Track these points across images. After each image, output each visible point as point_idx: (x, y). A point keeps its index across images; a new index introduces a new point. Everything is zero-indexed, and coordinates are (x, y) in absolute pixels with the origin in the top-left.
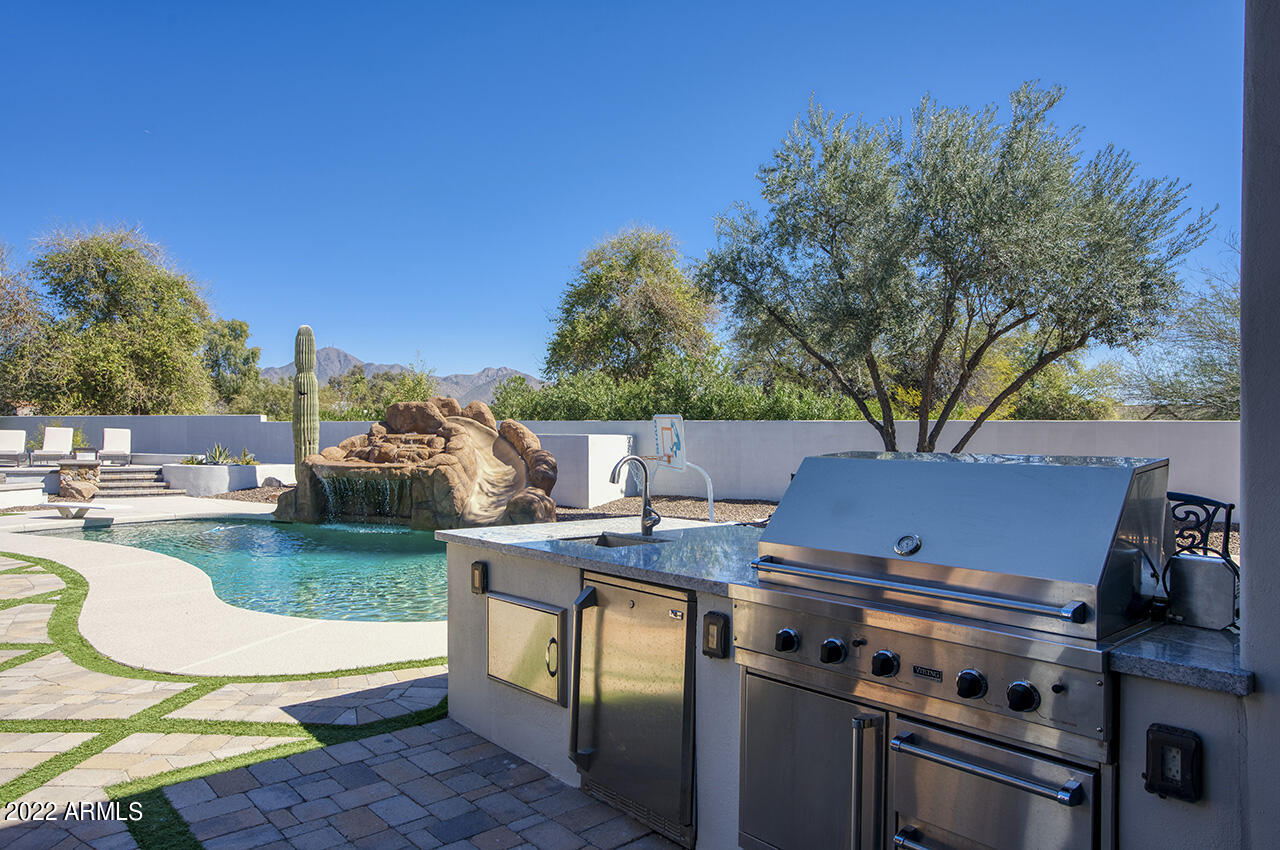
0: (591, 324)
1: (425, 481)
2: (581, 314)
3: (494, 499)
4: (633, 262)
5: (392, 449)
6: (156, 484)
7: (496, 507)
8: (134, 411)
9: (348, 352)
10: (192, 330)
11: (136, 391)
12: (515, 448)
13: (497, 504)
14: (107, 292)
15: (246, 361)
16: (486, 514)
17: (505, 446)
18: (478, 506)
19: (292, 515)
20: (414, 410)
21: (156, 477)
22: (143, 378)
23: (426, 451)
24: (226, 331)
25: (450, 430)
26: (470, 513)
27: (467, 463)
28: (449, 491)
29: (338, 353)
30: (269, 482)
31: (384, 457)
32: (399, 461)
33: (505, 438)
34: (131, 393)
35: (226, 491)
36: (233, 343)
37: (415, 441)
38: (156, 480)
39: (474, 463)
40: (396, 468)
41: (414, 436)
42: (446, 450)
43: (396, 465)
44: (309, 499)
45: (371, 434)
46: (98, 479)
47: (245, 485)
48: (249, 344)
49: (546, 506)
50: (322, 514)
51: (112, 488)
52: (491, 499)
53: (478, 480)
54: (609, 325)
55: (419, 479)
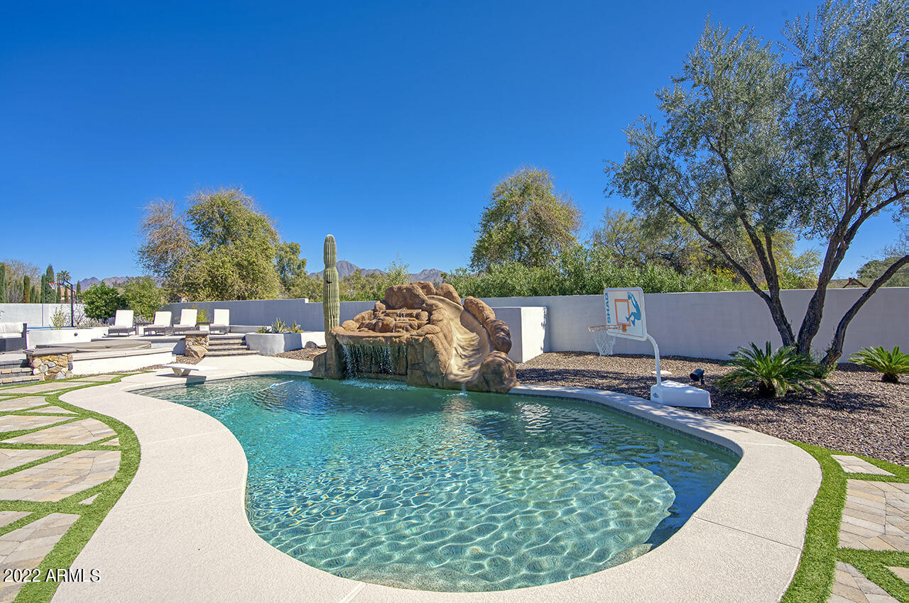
0: (501, 233)
1: (416, 347)
2: (495, 226)
3: (466, 361)
4: (525, 191)
5: (391, 321)
6: (242, 347)
7: (470, 367)
8: (239, 298)
9: (352, 263)
10: (268, 248)
11: (239, 286)
12: (476, 319)
13: (470, 365)
14: (224, 227)
15: (299, 267)
16: (463, 373)
17: (470, 318)
18: (457, 367)
19: (323, 372)
20: (405, 291)
21: (241, 341)
22: (243, 278)
23: (416, 322)
24: (288, 249)
25: (431, 305)
26: (451, 373)
27: (446, 331)
28: (435, 355)
29: (347, 263)
30: (310, 344)
31: (386, 328)
32: (396, 331)
33: (469, 311)
34: (236, 287)
35: (283, 351)
36: (292, 256)
37: (408, 315)
38: (242, 344)
39: (450, 332)
40: (396, 337)
41: (405, 311)
42: (430, 321)
43: (394, 334)
44: (334, 360)
45: (375, 310)
46: (207, 344)
47: (294, 348)
48: (301, 257)
49: (509, 367)
50: (343, 373)
51: (215, 350)
52: (464, 361)
53: (455, 345)
54: (513, 233)
55: (412, 345)
